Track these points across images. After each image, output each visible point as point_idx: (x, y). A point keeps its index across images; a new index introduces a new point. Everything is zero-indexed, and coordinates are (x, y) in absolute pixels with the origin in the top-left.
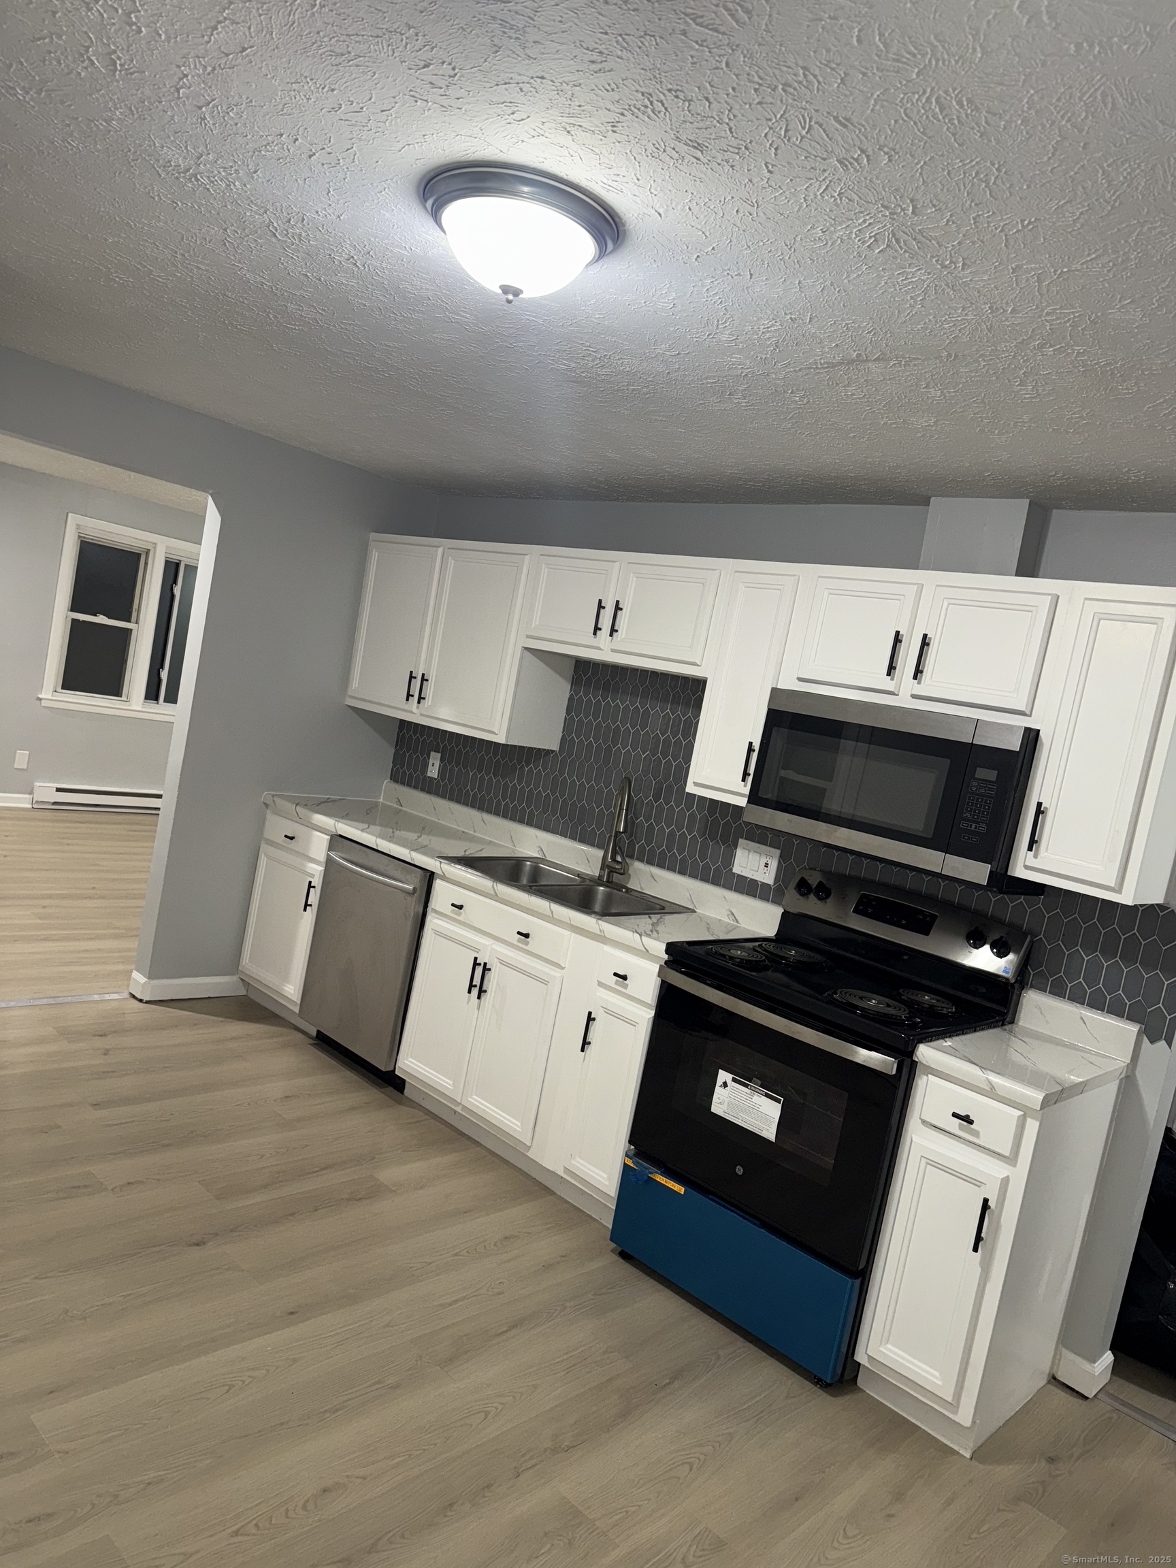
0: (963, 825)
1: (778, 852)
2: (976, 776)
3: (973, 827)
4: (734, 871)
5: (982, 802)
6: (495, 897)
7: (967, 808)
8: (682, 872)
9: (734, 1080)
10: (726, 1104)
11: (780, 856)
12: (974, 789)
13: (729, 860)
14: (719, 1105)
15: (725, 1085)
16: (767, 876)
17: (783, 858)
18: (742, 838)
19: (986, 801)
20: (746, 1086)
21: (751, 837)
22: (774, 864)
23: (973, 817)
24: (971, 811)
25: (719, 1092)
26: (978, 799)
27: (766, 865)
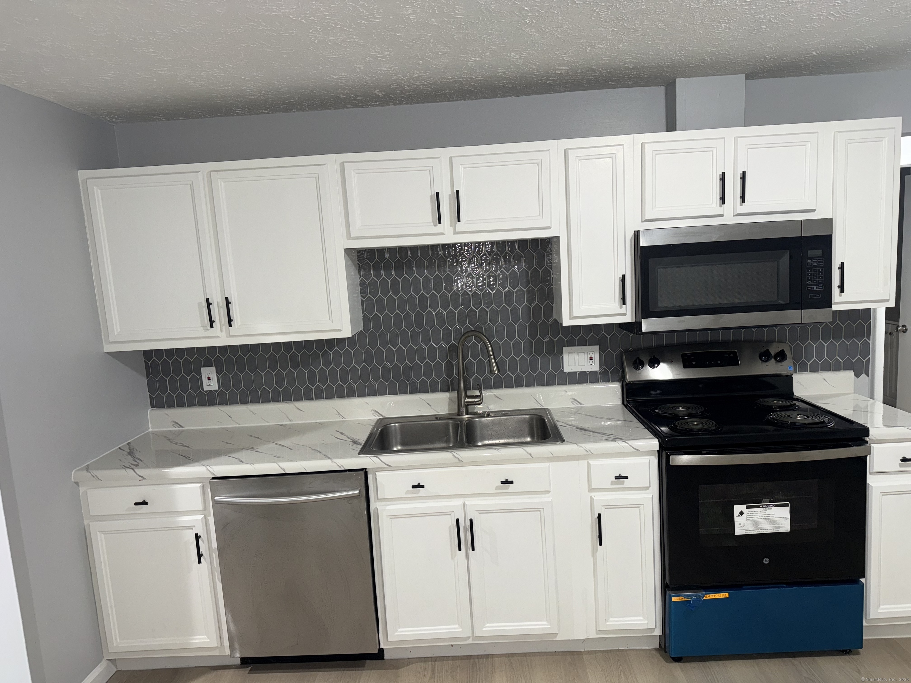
0: (808, 288)
1: (597, 347)
2: (809, 256)
3: (815, 288)
4: (565, 371)
5: (816, 271)
6: (461, 462)
7: (808, 278)
8: (519, 385)
9: (747, 507)
10: (746, 525)
11: (600, 350)
12: (810, 264)
13: (559, 364)
14: (741, 528)
15: (742, 513)
16: (595, 366)
17: (602, 350)
18: (565, 346)
19: (819, 270)
20: (758, 507)
21: (572, 344)
22: (596, 357)
23: (814, 282)
24: (811, 279)
25: (738, 521)
26: (814, 270)
27: (591, 359)
